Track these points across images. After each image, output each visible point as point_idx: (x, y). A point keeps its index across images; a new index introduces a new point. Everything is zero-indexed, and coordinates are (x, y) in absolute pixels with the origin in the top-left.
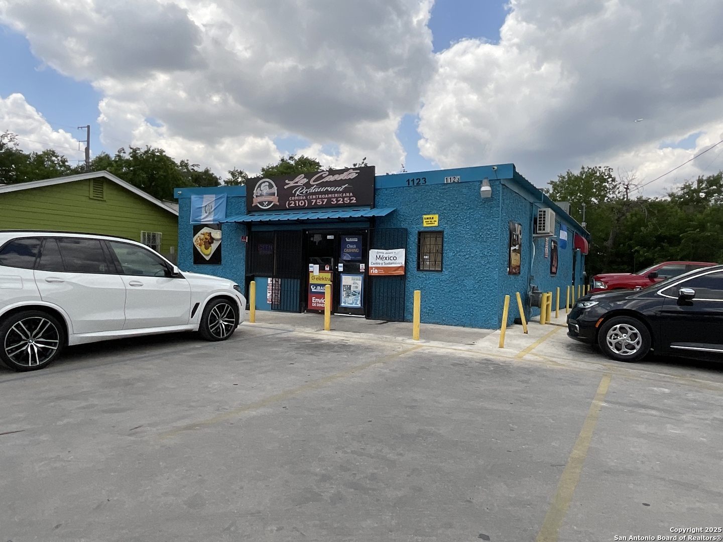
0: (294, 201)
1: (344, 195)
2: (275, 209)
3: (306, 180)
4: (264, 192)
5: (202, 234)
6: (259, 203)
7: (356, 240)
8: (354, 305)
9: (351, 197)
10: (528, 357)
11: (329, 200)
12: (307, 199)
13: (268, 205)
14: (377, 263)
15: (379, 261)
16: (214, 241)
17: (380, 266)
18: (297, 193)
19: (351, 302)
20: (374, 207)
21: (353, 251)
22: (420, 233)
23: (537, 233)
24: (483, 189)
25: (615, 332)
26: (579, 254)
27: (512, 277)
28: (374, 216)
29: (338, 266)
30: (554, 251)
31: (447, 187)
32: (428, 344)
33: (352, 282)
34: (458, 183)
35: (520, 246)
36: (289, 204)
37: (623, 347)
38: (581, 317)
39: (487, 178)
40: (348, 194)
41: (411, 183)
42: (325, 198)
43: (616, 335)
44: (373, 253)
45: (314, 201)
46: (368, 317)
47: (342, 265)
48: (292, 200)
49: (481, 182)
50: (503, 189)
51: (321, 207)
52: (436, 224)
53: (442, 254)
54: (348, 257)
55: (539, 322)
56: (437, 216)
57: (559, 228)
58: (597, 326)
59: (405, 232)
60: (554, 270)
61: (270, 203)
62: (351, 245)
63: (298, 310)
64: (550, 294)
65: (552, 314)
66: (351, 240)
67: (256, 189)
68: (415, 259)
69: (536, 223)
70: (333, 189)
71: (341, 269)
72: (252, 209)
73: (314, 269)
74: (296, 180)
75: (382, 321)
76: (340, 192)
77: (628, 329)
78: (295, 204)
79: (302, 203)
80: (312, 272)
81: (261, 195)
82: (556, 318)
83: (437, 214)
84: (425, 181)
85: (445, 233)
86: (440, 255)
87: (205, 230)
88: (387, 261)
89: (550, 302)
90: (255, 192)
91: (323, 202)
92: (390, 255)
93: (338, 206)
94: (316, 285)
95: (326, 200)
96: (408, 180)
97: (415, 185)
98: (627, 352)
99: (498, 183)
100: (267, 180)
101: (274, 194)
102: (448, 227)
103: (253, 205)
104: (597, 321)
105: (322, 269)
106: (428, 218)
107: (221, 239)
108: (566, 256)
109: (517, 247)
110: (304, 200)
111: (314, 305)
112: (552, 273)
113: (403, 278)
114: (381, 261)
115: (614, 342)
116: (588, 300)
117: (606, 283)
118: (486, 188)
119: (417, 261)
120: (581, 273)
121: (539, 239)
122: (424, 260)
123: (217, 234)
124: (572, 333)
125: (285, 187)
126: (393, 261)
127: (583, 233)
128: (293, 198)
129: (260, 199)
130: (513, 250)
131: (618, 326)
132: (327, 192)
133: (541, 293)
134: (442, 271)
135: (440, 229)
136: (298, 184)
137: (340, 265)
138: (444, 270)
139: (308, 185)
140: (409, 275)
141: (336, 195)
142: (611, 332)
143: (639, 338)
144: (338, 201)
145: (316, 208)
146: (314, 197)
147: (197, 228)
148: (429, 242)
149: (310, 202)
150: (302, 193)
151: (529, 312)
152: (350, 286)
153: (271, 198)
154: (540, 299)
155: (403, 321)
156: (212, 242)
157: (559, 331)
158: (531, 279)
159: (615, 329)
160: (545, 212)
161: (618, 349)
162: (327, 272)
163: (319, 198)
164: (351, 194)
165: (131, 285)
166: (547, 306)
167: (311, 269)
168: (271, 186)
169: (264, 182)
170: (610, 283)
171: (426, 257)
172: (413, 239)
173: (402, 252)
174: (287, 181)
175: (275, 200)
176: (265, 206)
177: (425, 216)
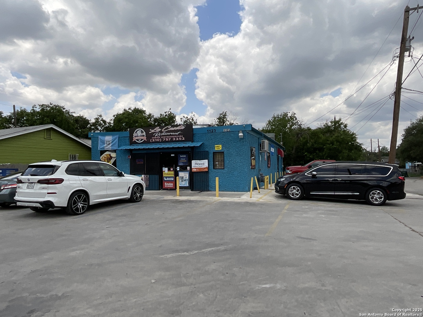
0: (155, 139)
1: (179, 136)
2: (145, 143)
3: (160, 130)
4: (139, 135)
5: (105, 155)
6: (136, 140)
7: (185, 156)
8: (185, 185)
9: (182, 137)
10: (261, 200)
11: (172, 139)
12: (161, 138)
13: (141, 141)
14: (195, 166)
15: (196, 165)
16: (112, 158)
17: (197, 167)
18: (156, 135)
19: (184, 184)
20: (193, 142)
21: (184, 161)
22: (214, 153)
23: (261, 151)
24: (240, 134)
25: (291, 189)
26: (280, 158)
27: (253, 170)
28: (194, 146)
29: (177, 168)
30: (269, 157)
31: (225, 133)
32: (223, 198)
33: (184, 175)
34: (229, 132)
35: (255, 157)
36: (152, 140)
37: (295, 194)
38: (279, 185)
39: (241, 130)
40: (181, 136)
41: (209, 132)
42: (170, 138)
43: (292, 190)
44: (193, 162)
45: (165, 139)
46: (192, 190)
47: (179, 167)
48: (153, 139)
49: (239, 131)
50: (247, 134)
51: (168, 142)
52: (221, 149)
53: (224, 161)
54: (182, 164)
55: (264, 189)
56: (221, 145)
57: (270, 146)
58: (285, 188)
59: (207, 152)
60: (269, 165)
61: (142, 140)
62: (183, 159)
63: (158, 189)
64: (268, 176)
65: (269, 185)
66: (182, 156)
67: (134, 133)
68: (212, 164)
69: (261, 146)
70: (173, 134)
71: (178, 169)
72: (132, 143)
73: (165, 170)
74: (155, 129)
75: (199, 192)
76: (177, 135)
77: (296, 188)
78: (155, 140)
79: (158, 140)
80: (165, 171)
81: (137, 136)
82: (271, 186)
83: (221, 144)
84: (215, 130)
85: (225, 153)
86: (223, 162)
87: (107, 153)
88: (200, 165)
89: (268, 180)
90: (134, 134)
91: (169, 139)
92: (201, 163)
93: (176, 141)
94: (166, 177)
95: (170, 139)
96: (208, 130)
97: (211, 132)
98: (296, 197)
99: (245, 132)
100: (140, 129)
101: (144, 136)
102: (226, 150)
103: (133, 141)
104: (285, 186)
105: (169, 170)
106: (217, 146)
107: (116, 157)
108: (274, 159)
109: (254, 157)
110: (159, 139)
111: (166, 186)
112: (268, 167)
113: (207, 172)
114: (197, 166)
115: (291, 193)
116: (282, 178)
117: (291, 170)
118: (241, 134)
119: (213, 165)
120: (281, 166)
121: (262, 153)
122: (216, 165)
123: (113, 155)
124: (277, 191)
125: (150, 133)
126: (203, 165)
127: (281, 147)
128: (154, 138)
129: (137, 138)
130: (253, 159)
131: (292, 187)
132: (171, 135)
133: (264, 176)
134: (224, 169)
135: (222, 151)
136: (156, 131)
137: (177, 167)
138: (225, 168)
139: (161, 132)
140: (210, 171)
141: (175, 136)
142: (290, 189)
143: (300, 191)
144: (176, 139)
145: (166, 142)
146: (164, 137)
147: (102, 152)
148: (218, 157)
149: (162, 139)
150: (158, 135)
151: (260, 184)
152: (183, 177)
153: (142, 138)
154: (264, 179)
155: (208, 191)
156: (112, 159)
157: (272, 192)
158: (260, 170)
159: (292, 188)
160: (264, 141)
161: (293, 196)
162: (172, 171)
163: (167, 138)
164: (182, 136)
165: (108, 180)
166: (267, 181)
167: (164, 170)
168: (142, 132)
169: (139, 130)
170: (293, 171)
171: (217, 163)
172: (211, 156)
173: (207, 161)
174: (150, 130)
175: (145, 138)
176: (140, 141)
177: (216, 146)
